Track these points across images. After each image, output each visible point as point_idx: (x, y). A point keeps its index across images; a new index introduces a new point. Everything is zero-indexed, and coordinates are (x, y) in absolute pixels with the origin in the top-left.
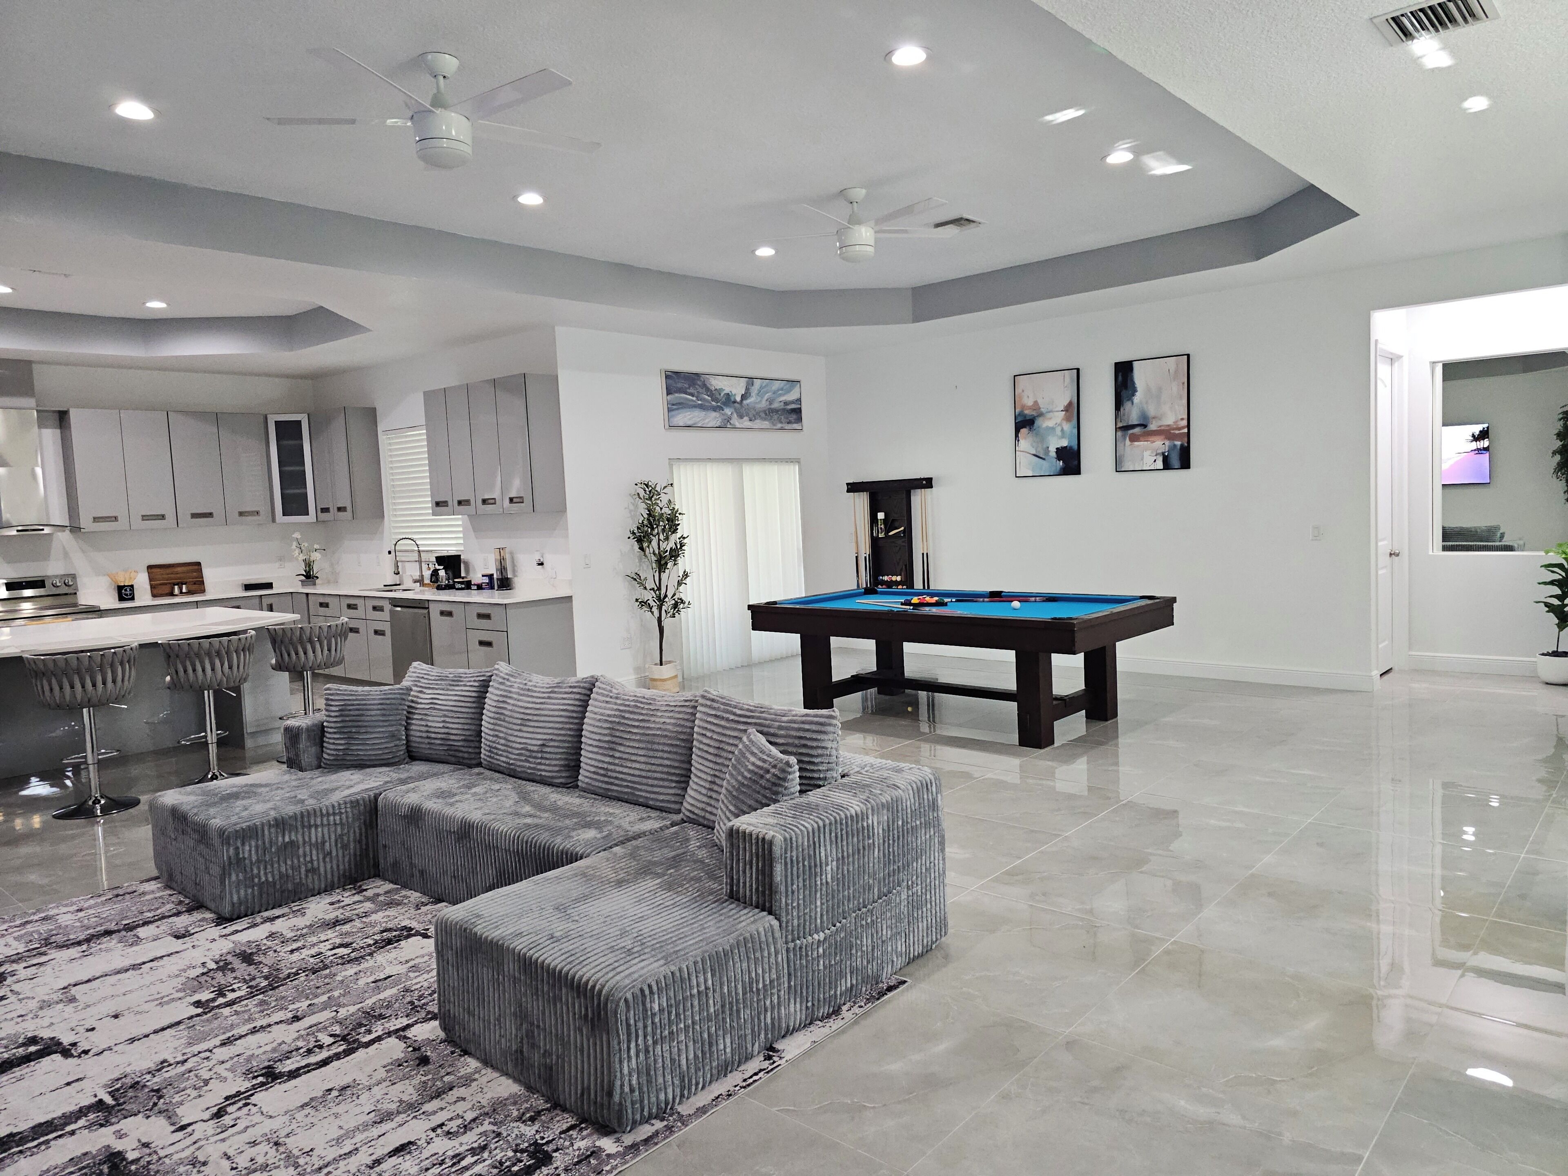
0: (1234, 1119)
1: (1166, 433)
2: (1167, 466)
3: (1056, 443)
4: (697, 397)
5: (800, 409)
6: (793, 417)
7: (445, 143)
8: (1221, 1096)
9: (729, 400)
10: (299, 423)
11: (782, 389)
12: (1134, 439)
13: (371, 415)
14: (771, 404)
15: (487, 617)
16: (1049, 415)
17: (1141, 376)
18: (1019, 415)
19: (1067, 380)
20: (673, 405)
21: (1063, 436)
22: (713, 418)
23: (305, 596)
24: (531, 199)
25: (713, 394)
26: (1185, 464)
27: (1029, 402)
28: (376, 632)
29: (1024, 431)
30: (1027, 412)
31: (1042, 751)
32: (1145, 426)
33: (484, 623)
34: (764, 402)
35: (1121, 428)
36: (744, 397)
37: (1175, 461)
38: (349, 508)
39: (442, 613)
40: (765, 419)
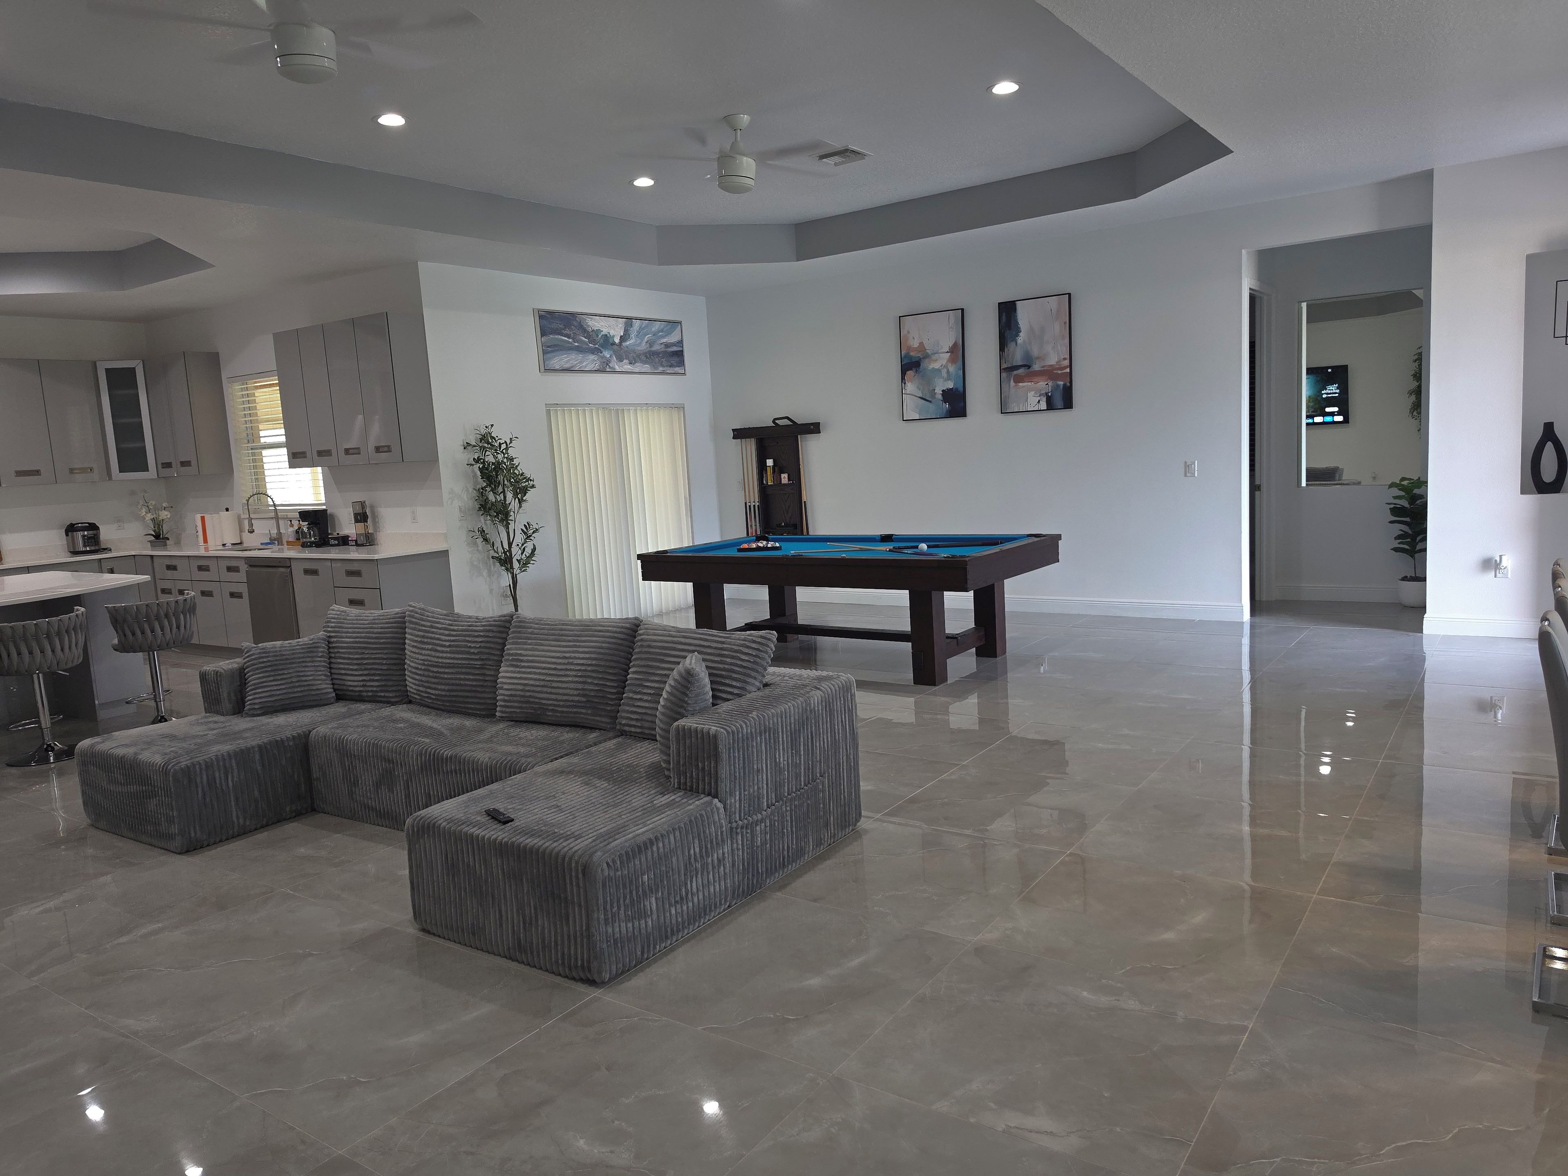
0: (1132, 1004)
1: (1049, 373)
2: (1050, 407)
3: (942, 385)
4: (573, 339)
5: (682, 351)
6: (674, 360)
7: (308, 60)
8: (1119, 985)
9: (607, 341)
10: (133, 370)
11: (662, 331)
12: (1018, 380)
13: (213, 361)
14: (651, 346)
15: (357, 573)
16: (934, 357)
17: (1024, 316)
18: (905, 357)
19: (952, 321)
20: (549, 347)
21: (949, 378)
22: (591, 361)
23: (149, 559)
24: (392, 120)
25: (592, 335)
26: (1068, 404)
27: (915, 344)
28: (232, 595)
29: (910, 373)
30: (912, 354)
31: (937, 688)
32: (1029, 367)
33: (354, 581)
34: (644, 344)
35: (1004, 369)
36: (623, 339)
37: (1058, 401)
38: (194, 463)
39: (307, 572)
40: (646, 363)
